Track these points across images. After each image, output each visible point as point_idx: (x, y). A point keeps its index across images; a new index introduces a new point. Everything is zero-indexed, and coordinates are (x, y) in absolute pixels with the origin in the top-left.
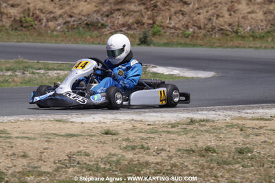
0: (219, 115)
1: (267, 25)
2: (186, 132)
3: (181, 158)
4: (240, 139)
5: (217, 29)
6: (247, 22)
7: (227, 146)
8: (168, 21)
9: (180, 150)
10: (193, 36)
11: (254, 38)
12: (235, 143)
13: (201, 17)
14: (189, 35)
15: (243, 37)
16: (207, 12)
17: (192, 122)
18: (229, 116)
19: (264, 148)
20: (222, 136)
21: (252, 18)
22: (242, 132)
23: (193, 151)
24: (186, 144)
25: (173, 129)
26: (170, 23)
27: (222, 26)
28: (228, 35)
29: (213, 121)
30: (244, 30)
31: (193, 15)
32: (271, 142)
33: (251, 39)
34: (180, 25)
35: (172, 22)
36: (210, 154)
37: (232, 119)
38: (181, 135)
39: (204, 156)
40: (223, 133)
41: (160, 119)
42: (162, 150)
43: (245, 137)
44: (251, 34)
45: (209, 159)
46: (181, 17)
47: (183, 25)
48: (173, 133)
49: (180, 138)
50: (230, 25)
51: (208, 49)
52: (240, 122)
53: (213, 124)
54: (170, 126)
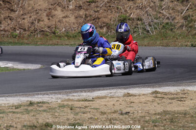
0: (52, 98)
2: (28, 112)
4: (71, 116)
5: (39, 30)
6: (62, 25)
7: (62, 122)
9: (25, 126)
10: (20, 36)
11: (69, 37)
12: (68, 119)
13: (26, 21)
14: (16, 36)
15: (60, 37)
16: (31, 17)
17: (31, 104)
18: (60, 98)
19: (90, 123)
20: (56, 114)
21: (66, 21)
22: (72, 111)
23: (36, 127)
24: (29, 121)
25: (17, 110)
27: (42, 28)
28: (47, 36)
29: (48, 103)
30: (60, 31)
31: (19, 20)
32: (96, 118)
33: (66, 38)
34: (9, 28)
35: (2, 25)
36: (49, 128)
37: (62, 101)
38: (24, 114)
40: (57, 112)
41: (5, 102)
42: (11, 126)
43: (75, 115)
44: (66, 34)
46: (9, 21)
47: (11, 28)
48: (17, 113)
49: (23, 116)
50: (49, 27)
52: (70, 103)
53: (48, 105)
54: (14, 108)
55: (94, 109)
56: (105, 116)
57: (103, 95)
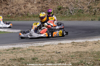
0: (24, 46)
1: (39, 12)
2: (12, 52)
3: (11, 62)
4: (33, 54)
5: (20, 14)
6: (31, 11)
7: (28, 57)
8: (1, 11)
9: (11, 59)
10: (11, 17)
11: (34, 17)
12: (31, 56)
13: (14, 9)
14: (9, 16)
15: (30, 17)
16: (16, 7)
17: (14, 49)
18: (28, 46)
19: (42, 57)
20: (26, 53)
21: (33, 9)
22: (33, 52)
23: (16, 60)
24: (13, 57)
25: (7, 52)
26: (2, 12)
27: (22, 13)
28: (24, 16)
29: (22, 48)
30: (30, 14)
31: (11, 9)
32: (45, 55)
33: (33, 17)
34: (6, 13)
35: (3, 12)
36: (22, 60)
38: (10, 54)
39: (20, 61)
41: (2, 48)
42: (4, 59)
44: (33, 15)
45: (22, 62)
46: (6, 10)
47: (7, 13)
49: (10, 55)
50: (25, 12)
51: (17, 21)
52: (33, 48)
53: (22, 49)
54: (6, 51)
55: (44, 51)
56: (49, 54)
57: (49, 44)
